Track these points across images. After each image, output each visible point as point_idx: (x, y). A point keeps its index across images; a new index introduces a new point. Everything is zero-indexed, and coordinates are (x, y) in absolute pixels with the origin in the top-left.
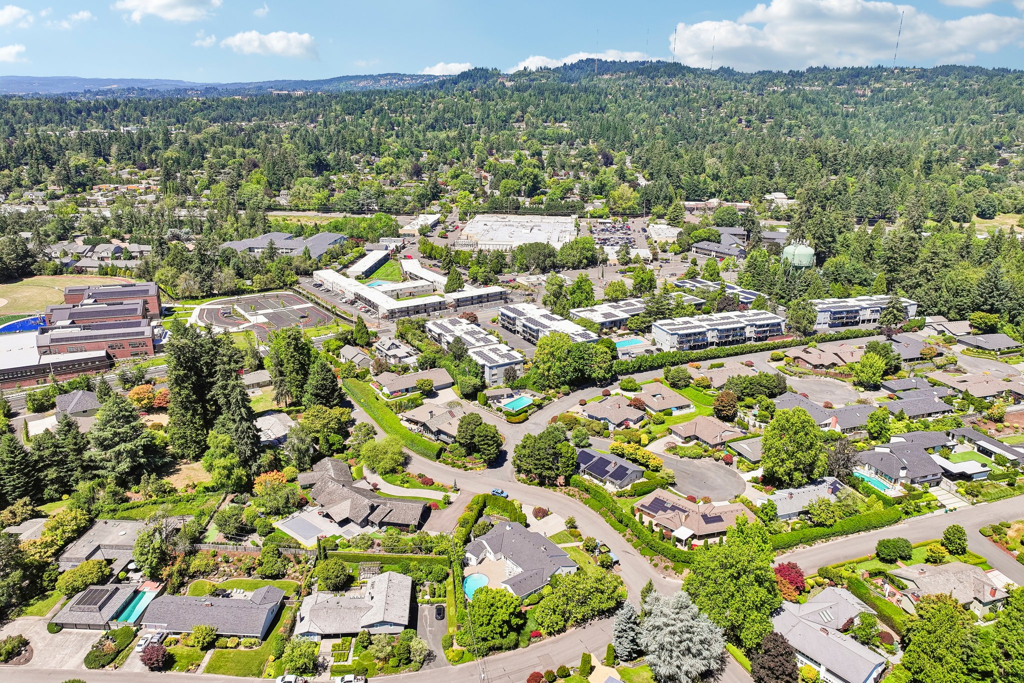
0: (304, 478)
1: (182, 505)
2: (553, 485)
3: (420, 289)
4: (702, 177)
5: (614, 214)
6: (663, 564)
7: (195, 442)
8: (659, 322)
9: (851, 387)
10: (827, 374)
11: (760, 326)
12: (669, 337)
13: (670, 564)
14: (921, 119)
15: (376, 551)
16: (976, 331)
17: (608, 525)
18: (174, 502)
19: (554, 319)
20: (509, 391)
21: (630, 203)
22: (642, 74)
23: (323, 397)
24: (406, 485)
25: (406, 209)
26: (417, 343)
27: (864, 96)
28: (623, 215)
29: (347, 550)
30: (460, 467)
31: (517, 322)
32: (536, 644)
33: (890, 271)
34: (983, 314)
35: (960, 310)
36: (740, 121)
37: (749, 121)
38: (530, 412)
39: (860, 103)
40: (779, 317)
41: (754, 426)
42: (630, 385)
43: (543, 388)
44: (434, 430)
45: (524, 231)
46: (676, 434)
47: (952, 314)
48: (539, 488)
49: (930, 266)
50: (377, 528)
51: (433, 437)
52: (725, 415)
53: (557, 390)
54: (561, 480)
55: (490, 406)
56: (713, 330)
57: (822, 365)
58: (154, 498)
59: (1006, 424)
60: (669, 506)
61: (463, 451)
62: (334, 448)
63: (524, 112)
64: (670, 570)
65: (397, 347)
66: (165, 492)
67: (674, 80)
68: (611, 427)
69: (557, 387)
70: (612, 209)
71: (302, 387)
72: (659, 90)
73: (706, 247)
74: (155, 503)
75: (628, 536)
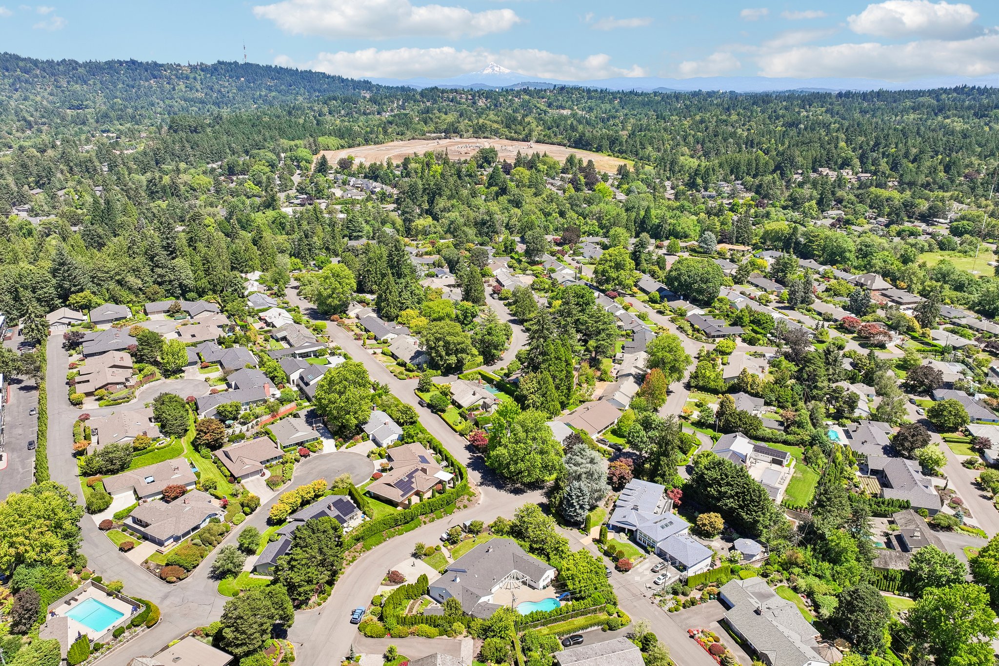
6: (466, 501)
9: (170, 380)
10: (142, 383)
16: (86, 311)
34: (82, 294)
41: (248, 430)
46: (247, 475)
57: (127, 379)
60: (406, 479)
64: (472, 498)
75: (427, 520)
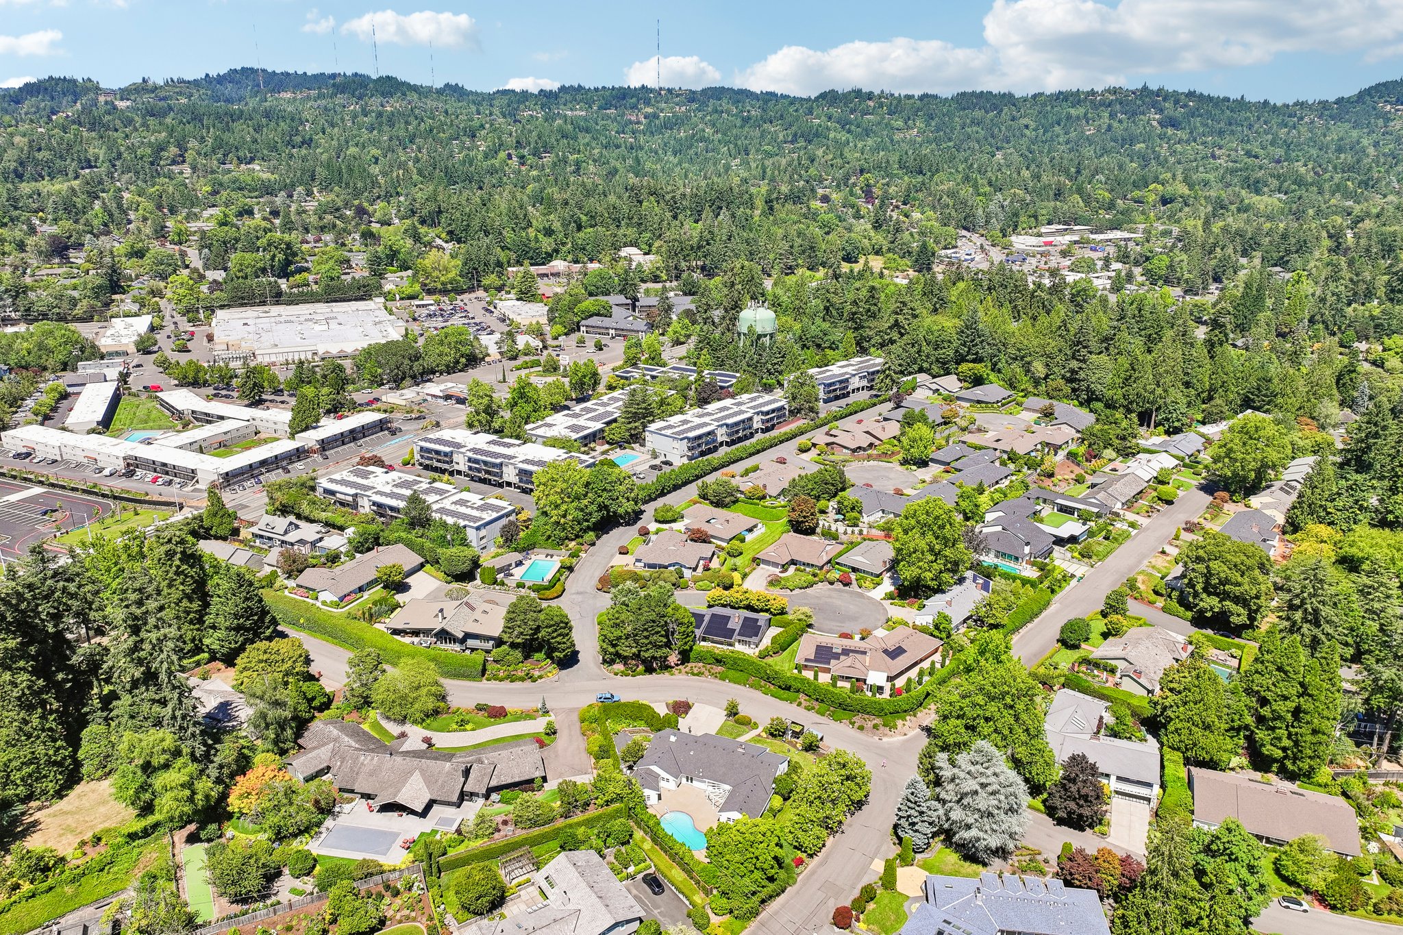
0: (302, 765)
1: (91, 881)
2: (666, 667)
3: (235, 434)
4: (532, 232)
5: (430, 292)
6: (870, 724)
7: (55, 763)
8: (653, 427)
9: (900, 468)
10: (869, 457)
11: (767, 413)
12: (676, 444)
13: (878, 721)
14: (713, 150)
15: (510, 833)
16: (966, 385)
17: (769, 697)
18: (73, 881)
19: (513, 445)
20: (518, 556)
21: (450, 275)
22: (343, 92)
23: (247, 630)
24: (468, 727)
25: (78, 311)
26: (323, 516)
27: (638, 123)
28: (444, 292)
29: (461, 849)
30: (522, 679)
31: (456, 458)
32: (803, 874)
33: (856, 329)
34: (971, 365)
35: (944, 364)
36: (510, 156)
37: (522, 157)
38: (562, 578)
39: (640, 132)
40: (778, 399)
41: (845, 533)
42: (670, 514)
43: (561, 542)
44: (460, 635)
45: (317, 328)
46: (767, 562)
47: (935, 369)
48: (648, 676)
49: (900, 318)
50: (481, 801)
51: (457, 647)
52: (802, 527)
53: (580, 540)
54: (673, 658)
55: (503, 584)
56: (721, 426)
57: (860, 448)
58: (26, 887)
59: (1060, 477)
60: (840, 651)
61: (518, 654)
62: (316, 703)
63: (183, 149)
64: (881, 728)
65: (297, 527)
66: (46, 869)
67: (392, 101)
68: (687, 574)
69: (577, 536)
70: (425, 285)
71: (201, 621)
72: (380, 115)
73: (599, 324)
74: (34, 896)
75: (804, 703)
